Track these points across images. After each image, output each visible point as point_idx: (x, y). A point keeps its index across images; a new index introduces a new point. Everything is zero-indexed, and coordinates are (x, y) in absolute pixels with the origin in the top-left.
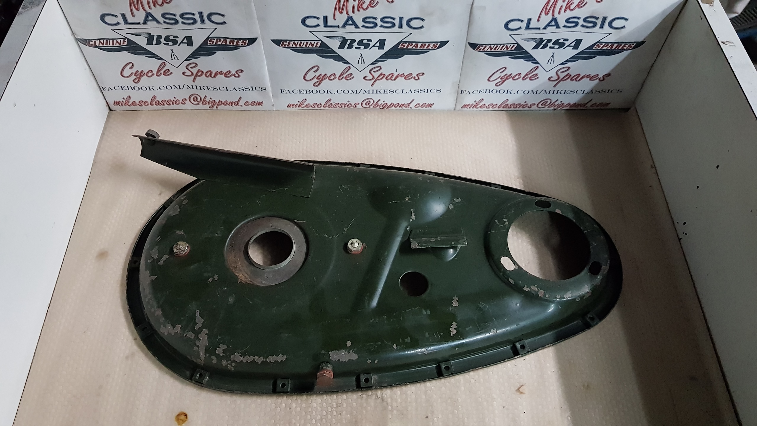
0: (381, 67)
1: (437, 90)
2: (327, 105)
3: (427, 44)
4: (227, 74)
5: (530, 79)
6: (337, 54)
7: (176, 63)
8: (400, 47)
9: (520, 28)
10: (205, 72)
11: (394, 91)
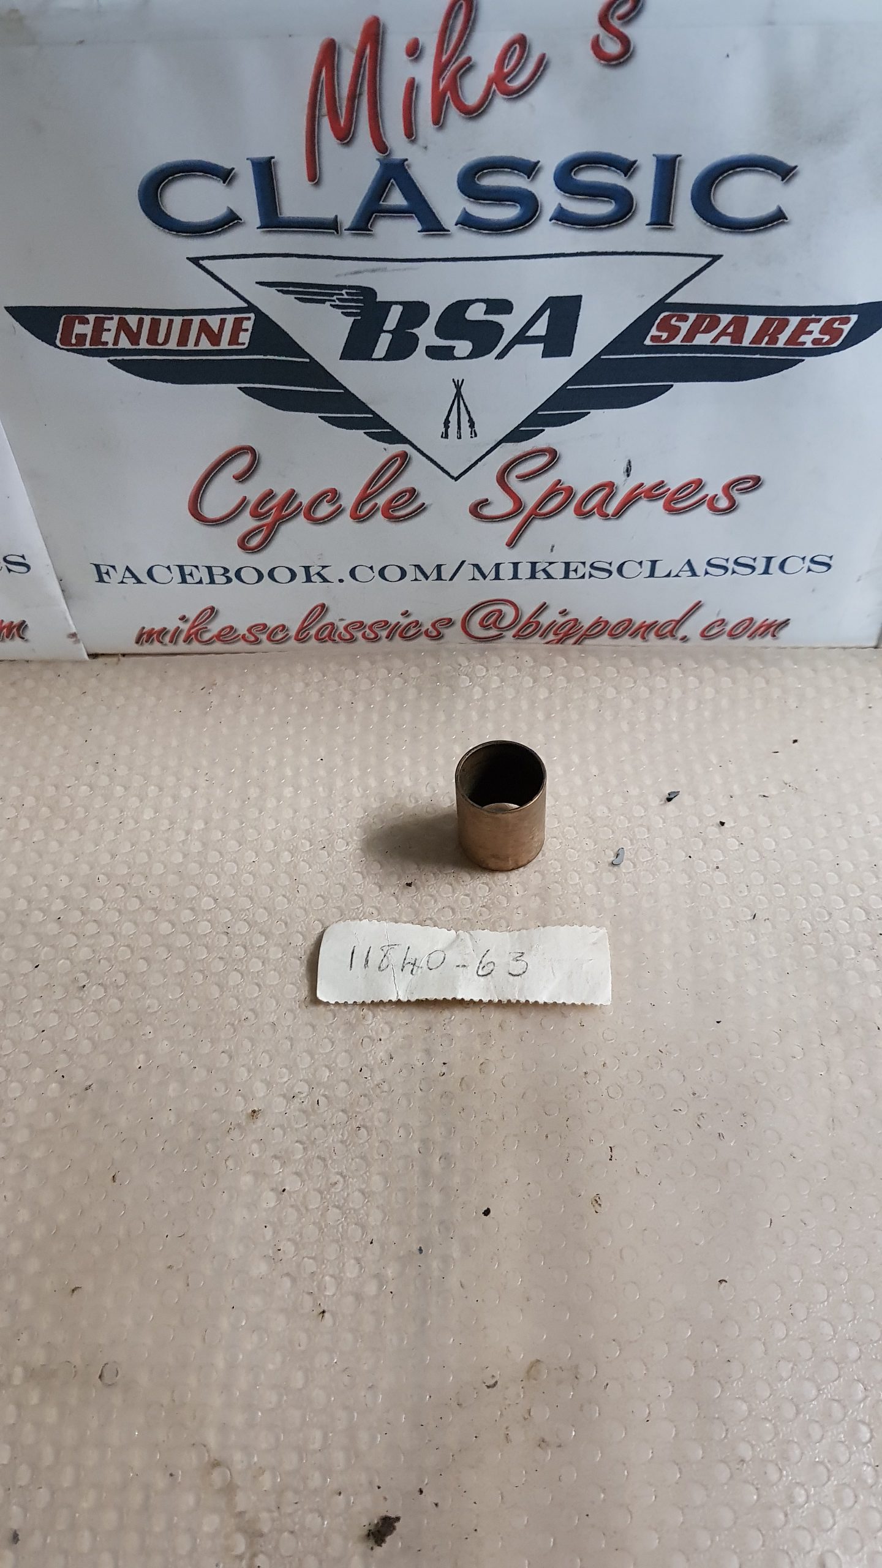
0: (554, 456)
1: (812, 561)
2: (313, 632)
3: (794, 321)
6: (340, 386)
8: (653, 338)
11: (614, 569)
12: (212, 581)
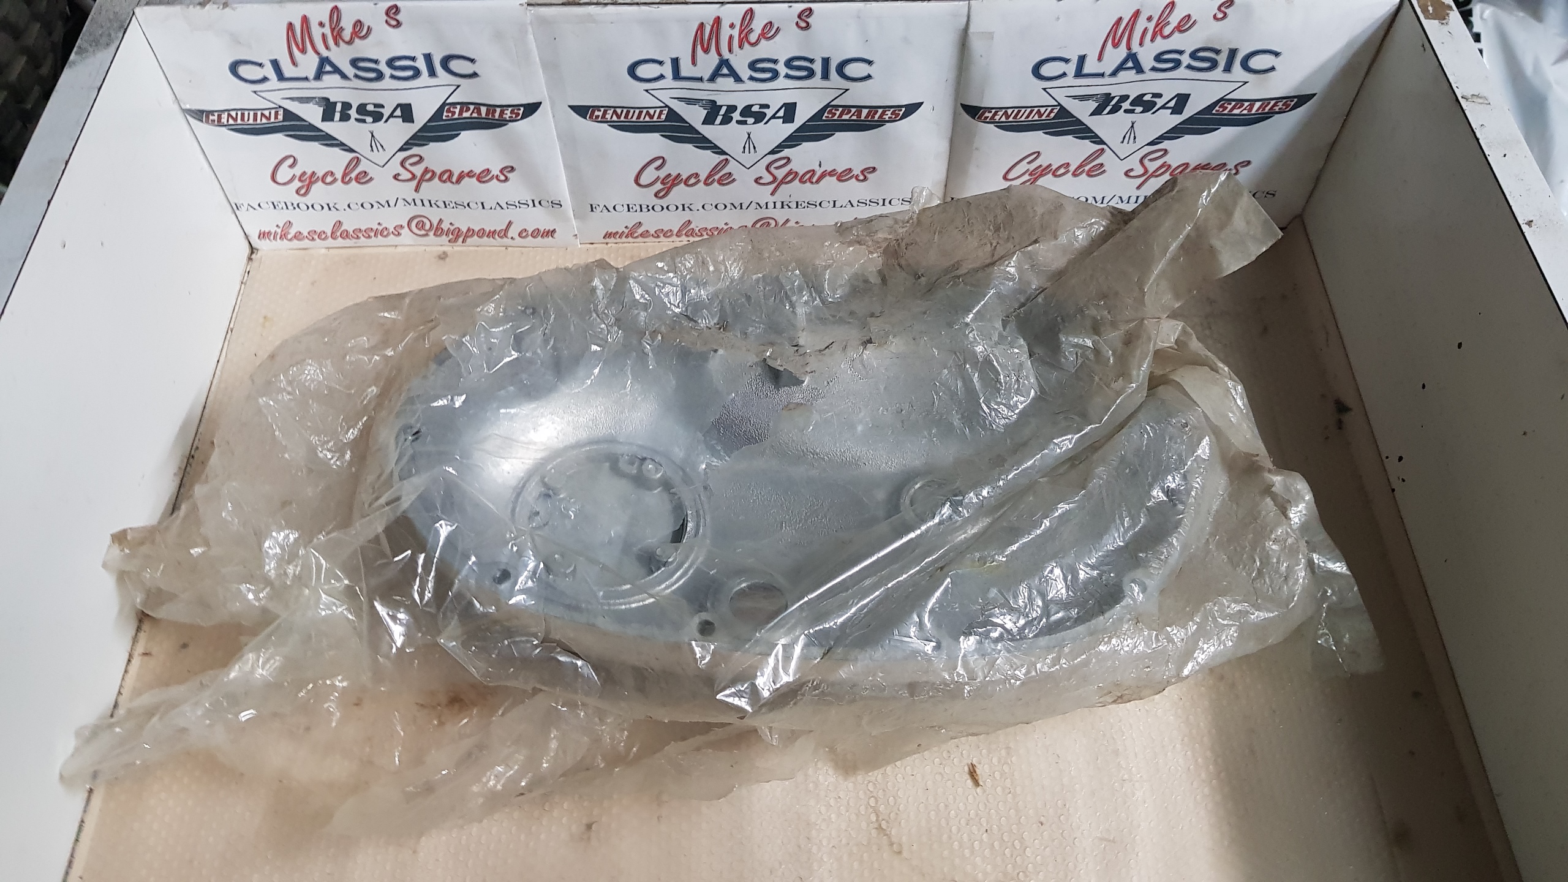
0: (789, 159)
2: (684, 232)
3: (880, 111)
4: (483, 177)
5: (1089, 175)
6: (700, 134)
7: (380, 157)
8: (825, 117)
9: (1064, 74)
10: (438, 173)
11: (818, 204)
12: (641, 211)
